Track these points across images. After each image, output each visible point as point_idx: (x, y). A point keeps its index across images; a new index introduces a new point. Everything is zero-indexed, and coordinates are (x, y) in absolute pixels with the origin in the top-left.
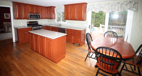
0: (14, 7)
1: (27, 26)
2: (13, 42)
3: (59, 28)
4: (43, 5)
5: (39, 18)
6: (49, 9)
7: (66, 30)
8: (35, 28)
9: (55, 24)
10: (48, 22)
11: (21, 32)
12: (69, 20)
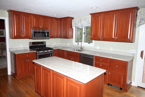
0: (11, 19)
1: (29, 50)
2: (8, 75)
3: (81, 54)
4: (55, 16)
5: (48, 36)
6: (64, 22)
7: (94, 58)
8: (41, 53)
9: (72, 46)
10: (60, 44)
11: (20, 60)
12: (100, 40)
